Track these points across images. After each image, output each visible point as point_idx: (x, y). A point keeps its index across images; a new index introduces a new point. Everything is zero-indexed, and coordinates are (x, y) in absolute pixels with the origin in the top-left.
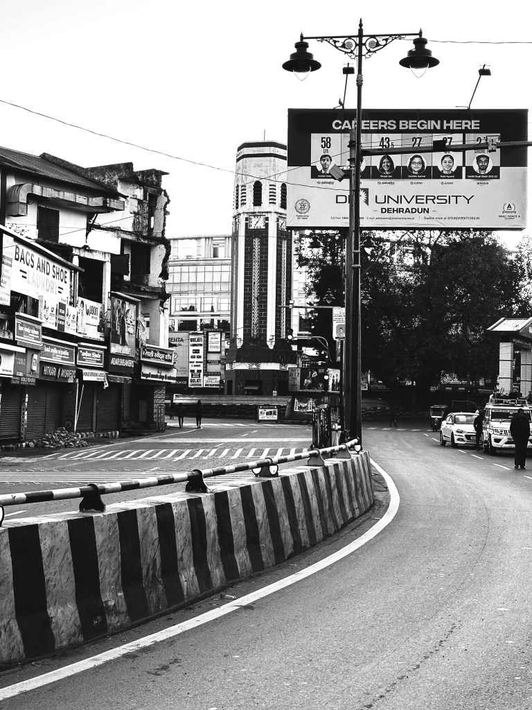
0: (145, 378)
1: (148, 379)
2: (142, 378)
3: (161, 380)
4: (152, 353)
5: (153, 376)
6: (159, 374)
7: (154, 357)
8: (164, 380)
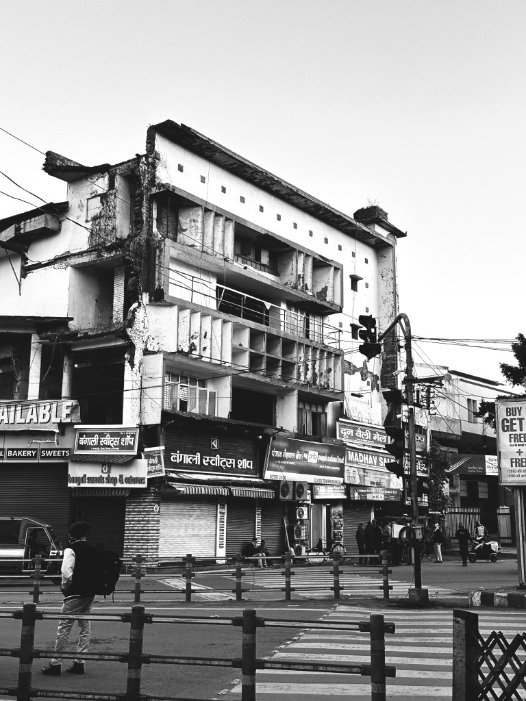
0: (75, 485)
1: (82, 485)
2: (70, 485)
3: (111, 485)
4: (96, 438)
5: (91, 480)
6: (105, 476)
7: (99, 446)
8: (119, 485)
